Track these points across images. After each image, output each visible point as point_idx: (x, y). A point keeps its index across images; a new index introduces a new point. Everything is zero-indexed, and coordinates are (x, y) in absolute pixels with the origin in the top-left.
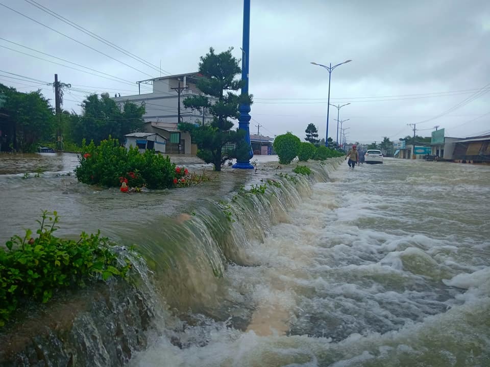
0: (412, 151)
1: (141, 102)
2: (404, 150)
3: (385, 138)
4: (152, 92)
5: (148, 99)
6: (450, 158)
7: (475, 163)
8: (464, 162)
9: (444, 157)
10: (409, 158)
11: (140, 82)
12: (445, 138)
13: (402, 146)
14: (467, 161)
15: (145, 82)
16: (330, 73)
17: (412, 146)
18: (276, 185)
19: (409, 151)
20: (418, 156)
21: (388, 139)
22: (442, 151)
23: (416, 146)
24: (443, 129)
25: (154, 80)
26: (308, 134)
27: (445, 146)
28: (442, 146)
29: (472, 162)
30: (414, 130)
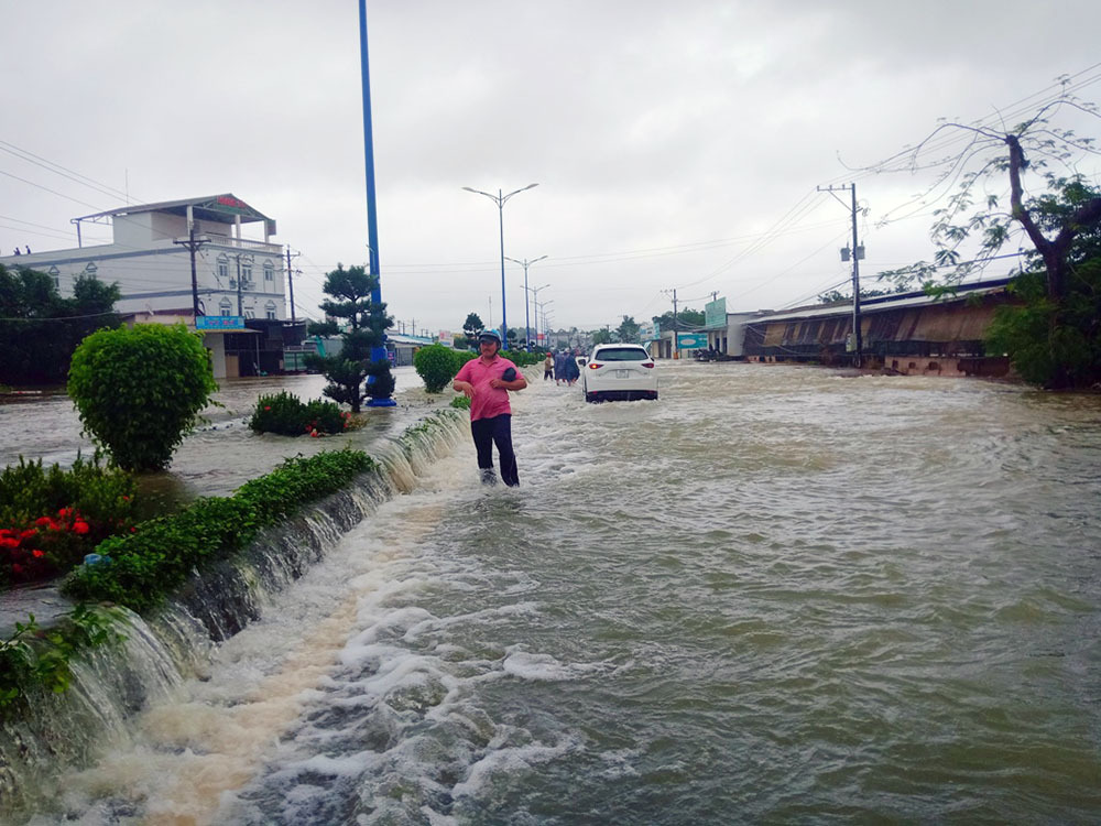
0: (673, 343)
1: (86, 264)
2: (660, 342)
3: (626, 318)
4: (112, 242)
5: (102, 258)
6: (739, 354)
7: (780, 360)
8: (762, 360)
9: (728, 353)
10: (669, 357)
11: (80, 219)
12: (728, 314)
13: (655, 334)
14: (767, 358)
15: (91, 219)
16: (501, 207)
17: (672, 333)
18: (436, 423)
19: (669, 344)
20: (685, 351)
21: (632, 319)
22: (725, 340)
23: (679, 333)
24: (724, 299)
25: (113, 214)
26: (468, 332)
27: (729, 330)
28: (724, 332)
29: (773, 358)
30: (675, 302)
